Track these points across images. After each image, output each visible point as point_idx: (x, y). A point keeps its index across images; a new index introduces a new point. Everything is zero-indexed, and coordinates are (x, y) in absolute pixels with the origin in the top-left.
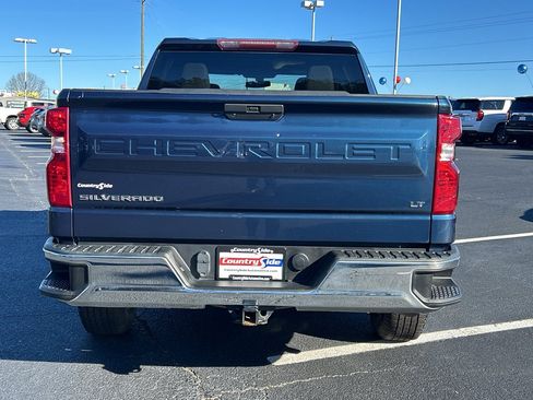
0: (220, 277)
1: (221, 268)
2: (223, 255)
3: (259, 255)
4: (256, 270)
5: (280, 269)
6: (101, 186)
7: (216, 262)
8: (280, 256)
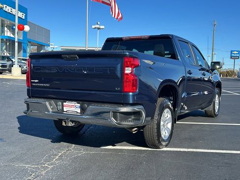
0: (64, 110)
1: (64, 108)
2: (64, 103)
3: (74, 104)
4: (73, 109)
5: (79, 109)
6: (36, 81)
7: (63, 106)
8: (79, 105)
